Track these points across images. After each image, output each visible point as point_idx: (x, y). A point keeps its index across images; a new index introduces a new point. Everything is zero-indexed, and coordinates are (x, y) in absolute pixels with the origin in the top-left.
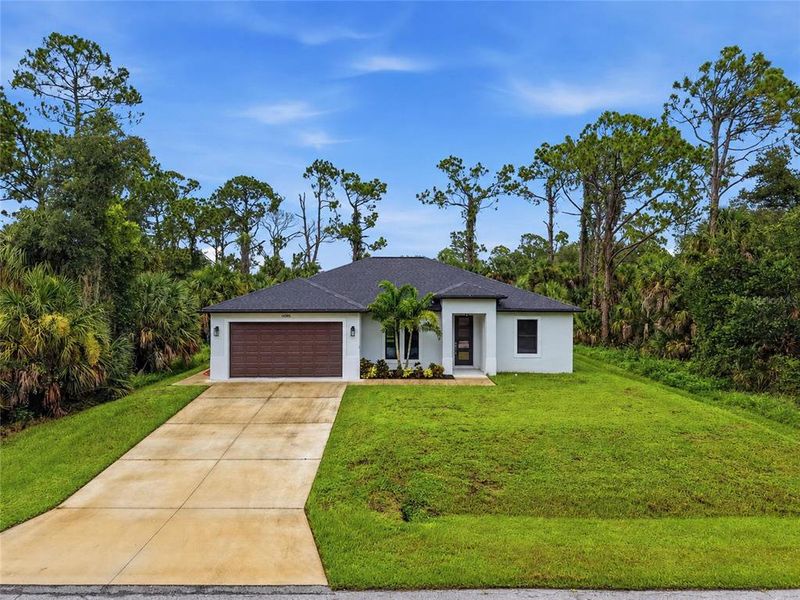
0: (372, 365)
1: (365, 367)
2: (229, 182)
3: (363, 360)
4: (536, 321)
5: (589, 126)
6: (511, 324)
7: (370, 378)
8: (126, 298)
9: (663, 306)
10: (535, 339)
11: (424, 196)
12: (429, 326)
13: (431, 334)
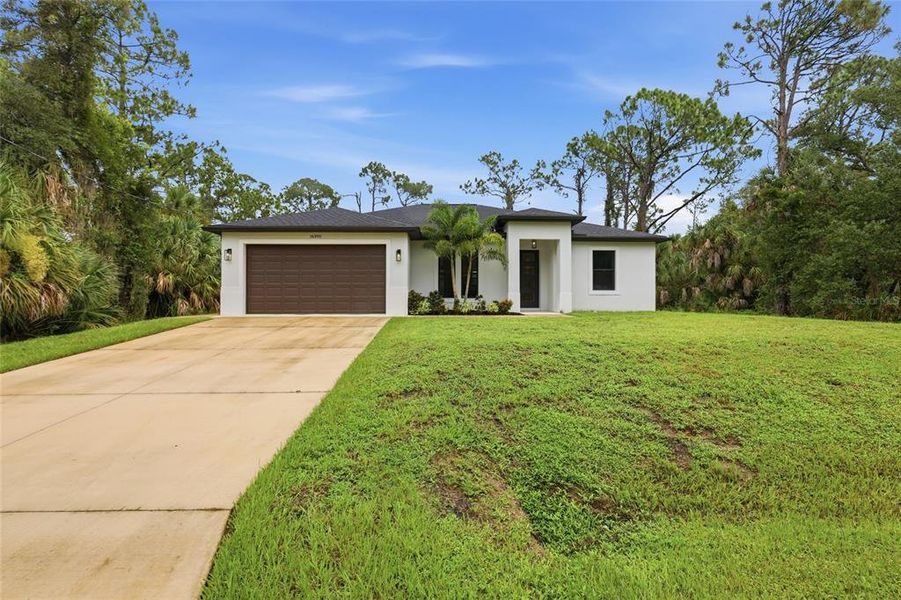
0: (423, 299)
1: (414, 302)
2: (295, 184)
3: (412, 293)
4: (614, 252)
5: (628, 98)
6: (586, 254)
7: (420, 314)
8: (137, 232)
9: (713, 264)
10: (613, 272)
11: (466, 186)
12: (492, 254)
13: (496, 263)
